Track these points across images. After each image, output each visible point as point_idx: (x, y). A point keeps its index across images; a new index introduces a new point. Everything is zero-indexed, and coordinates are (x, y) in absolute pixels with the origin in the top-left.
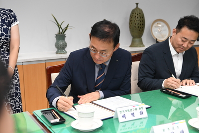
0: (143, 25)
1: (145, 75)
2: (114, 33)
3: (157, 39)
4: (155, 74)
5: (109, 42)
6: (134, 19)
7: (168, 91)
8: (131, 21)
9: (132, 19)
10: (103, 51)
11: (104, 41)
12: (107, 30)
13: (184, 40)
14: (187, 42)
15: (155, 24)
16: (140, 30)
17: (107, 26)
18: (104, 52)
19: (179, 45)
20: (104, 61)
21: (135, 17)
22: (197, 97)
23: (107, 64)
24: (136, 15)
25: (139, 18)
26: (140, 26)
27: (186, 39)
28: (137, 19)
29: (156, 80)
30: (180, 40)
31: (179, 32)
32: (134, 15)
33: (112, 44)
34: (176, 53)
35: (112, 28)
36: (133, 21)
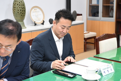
0: (25, 11)
1: (36, 59)
2: (18, 30)
3: (35, 22)
4: (44, 57)
5: (14, 38)
6: (16, 6)
7: (59, 72)
8: (14, 7)
9: (15, 6)
10: (8, 46)
11: (9, 38)
12: (11, 28)
13: (63, 27)
14: (66, 29)
15: (33, 10)
16: (23, 15)
17: (11, 24)
18: (10, 47)
19: (60, 32)
20: (9, 54)
21: (18, 4)
22: (81, 76)
23: (11, 56)
24: (19, 3)
25: (21, 5)
26: (22, 12)
27: (64, 26)
28: (19, 6)
29: (45, 62)
30: (60, 28)
31: (58, 22)
32: (17, 3)
33: (16, 40)
34: (58, 39)
35: (15, 26)
36: (16, 8)
